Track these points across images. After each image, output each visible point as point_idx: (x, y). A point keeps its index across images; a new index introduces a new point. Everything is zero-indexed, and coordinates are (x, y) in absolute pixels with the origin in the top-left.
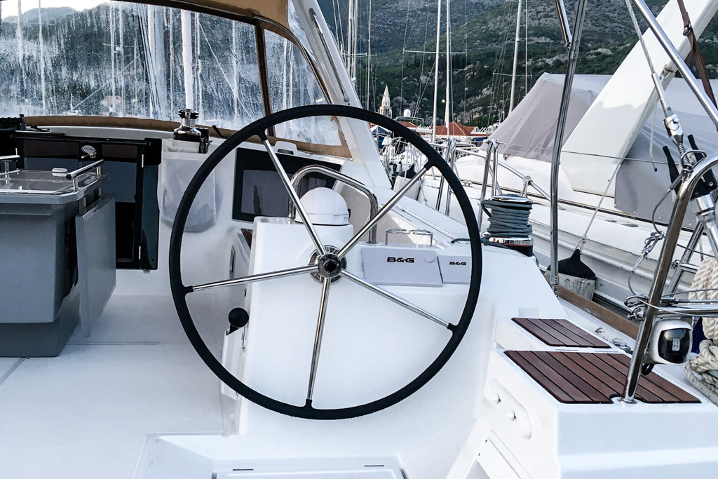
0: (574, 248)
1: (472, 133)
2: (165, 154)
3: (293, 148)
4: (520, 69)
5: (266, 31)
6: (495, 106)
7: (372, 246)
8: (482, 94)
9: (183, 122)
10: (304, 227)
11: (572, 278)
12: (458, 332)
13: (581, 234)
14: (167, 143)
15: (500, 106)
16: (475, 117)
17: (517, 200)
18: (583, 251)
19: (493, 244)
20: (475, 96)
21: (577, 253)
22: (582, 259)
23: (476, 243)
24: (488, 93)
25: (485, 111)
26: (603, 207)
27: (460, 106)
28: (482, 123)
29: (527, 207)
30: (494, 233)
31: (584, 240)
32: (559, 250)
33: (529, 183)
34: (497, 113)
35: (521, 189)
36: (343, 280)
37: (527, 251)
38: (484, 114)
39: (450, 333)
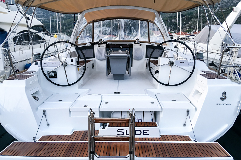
0: (212, 61)
1: (187, 34)
2: (134, 47)
3: (154, 44)
4: (200, 16)
5: (149, 23)
6: (193, 26)
7: (177, 61)
8: (189, 23)
9: (136, 41)
10: (168, 58)
11: (212, 66)
12: (192, 73)
13: (214, 58)
14: (134, 45)
15: (194, 26)
16: (187, 30)
17: (201, 52)
18: (214, 61)
19: (197, 60)
20: (187, 24)
21: (213, 62)
22: (214, 63)
23: (195, 60)
24: (191, 23)
25: (190, 28)
26: (218, 53)
27: (183, 27)
28: (189, 31)
29: (203, 54)
30: (197, 58)
31: (214, 59)
32: (209, 61)
33: (203, 49)
34: (193, 28)
35: (201, 50)
36: (174, 65)
37: (203, 61)
38: (190, 29)
39: (190, 73)
